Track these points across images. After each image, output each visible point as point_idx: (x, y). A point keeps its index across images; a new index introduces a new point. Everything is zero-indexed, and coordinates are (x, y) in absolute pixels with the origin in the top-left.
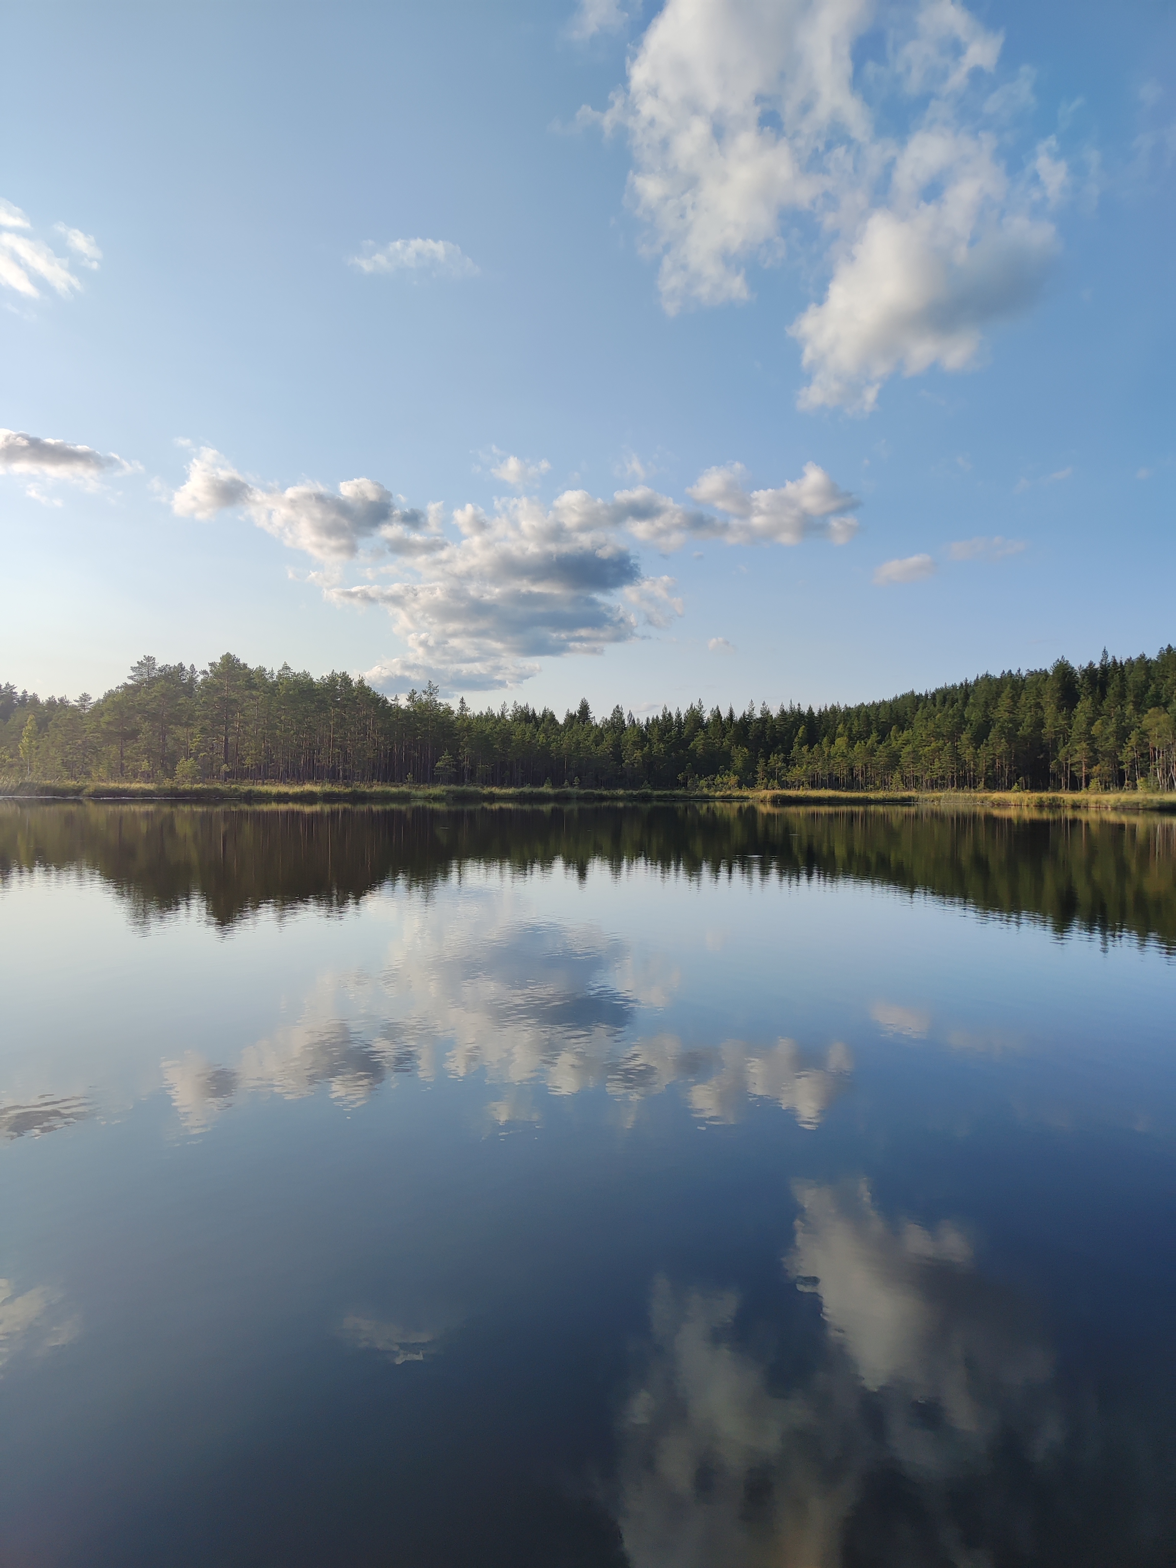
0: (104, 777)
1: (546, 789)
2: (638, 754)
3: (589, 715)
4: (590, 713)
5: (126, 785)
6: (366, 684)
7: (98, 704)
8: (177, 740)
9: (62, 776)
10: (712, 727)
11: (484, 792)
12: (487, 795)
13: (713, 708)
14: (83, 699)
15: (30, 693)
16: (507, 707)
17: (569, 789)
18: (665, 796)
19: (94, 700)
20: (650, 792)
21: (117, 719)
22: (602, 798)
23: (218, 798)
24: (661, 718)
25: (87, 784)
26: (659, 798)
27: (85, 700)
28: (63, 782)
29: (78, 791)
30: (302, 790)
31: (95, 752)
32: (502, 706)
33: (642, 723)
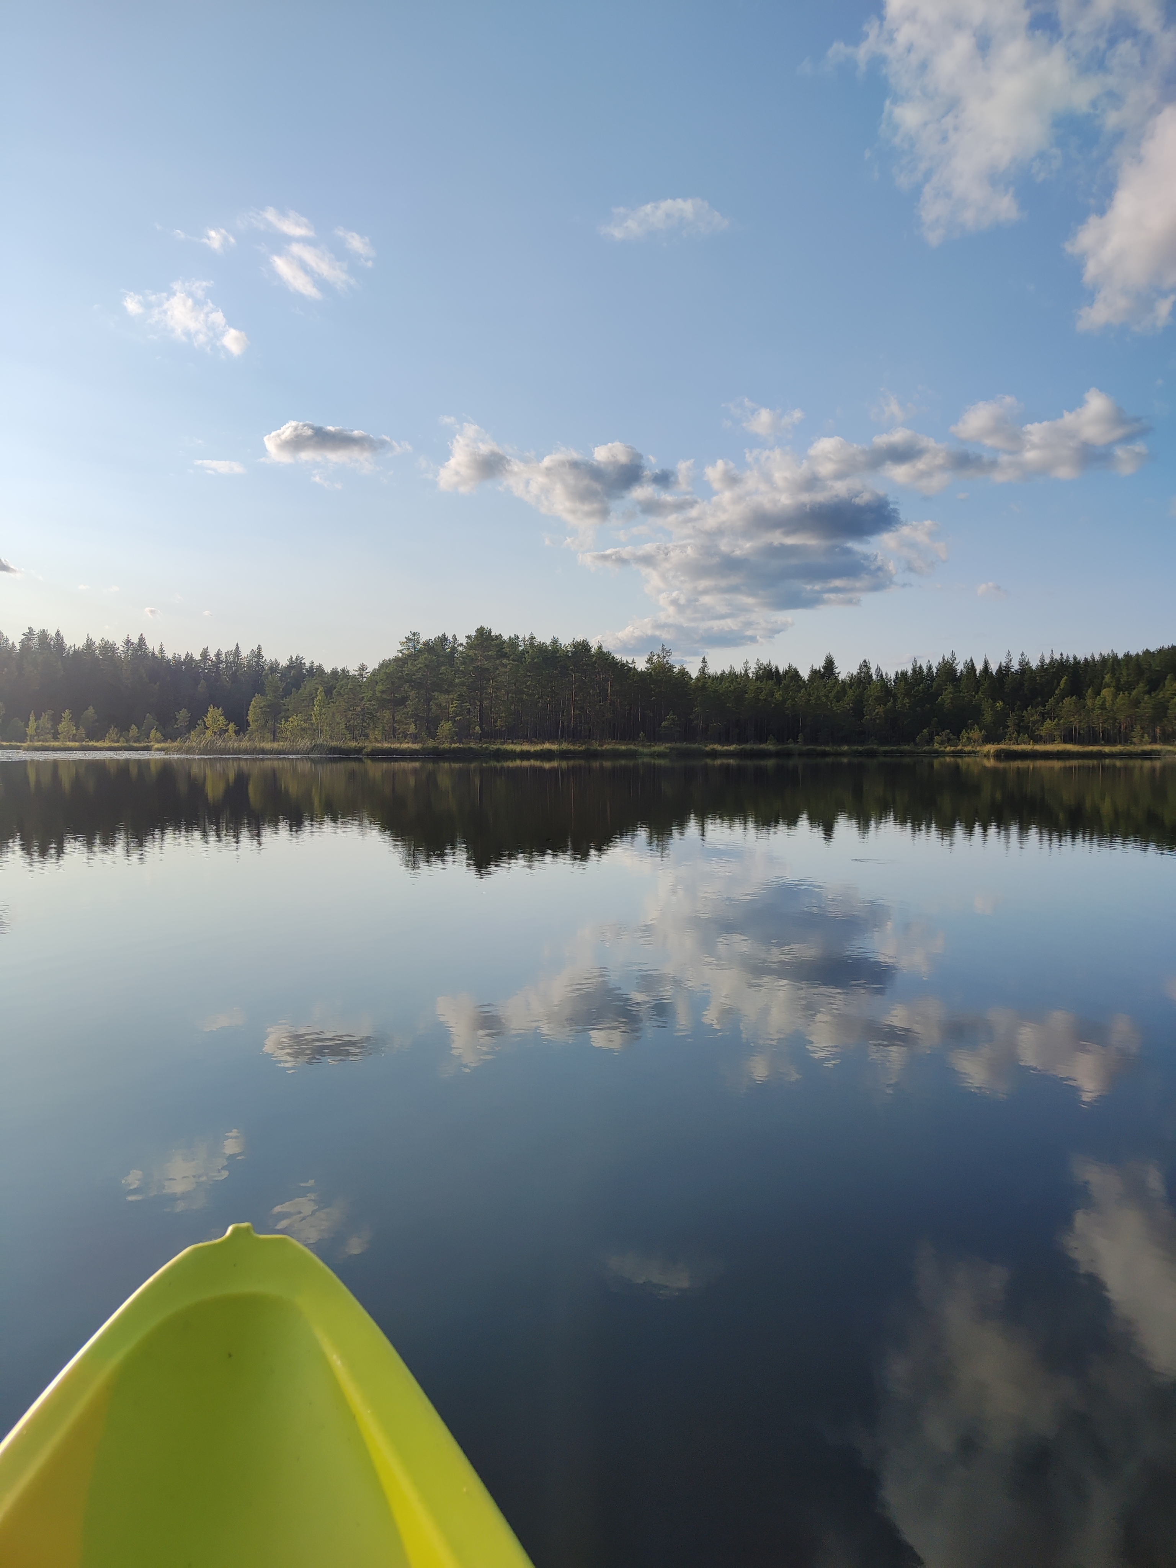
0: (379, 738)
1: (769, 746)
2: (880, 709)
3: (835, 670)
4: (836, 668)
5: (397, 745)
6: (605, 650)
7: (375, 673)
8: (439, 705)
9: (346, 739)
10: (965, 680)
11: (707, 749)
12: (709, 751)
13: (966, 661)
14: (361, 669)
15: (316, 664)
16: (749, 665)
17: (791, 746)
18: (892, 752)
19: (370, 670)
20: (876, 747)
21: (389, 688)
22: (825, 754)
23: (471, 756)
24: (910, 672)
25: (366, 744)
26: (885, 753)
27: (363, 670)
28: (346, 743)
29: (359, 751)
30: (542, 748)
31: (371, 718)
32: (744, 664)
33: (891, 677)
